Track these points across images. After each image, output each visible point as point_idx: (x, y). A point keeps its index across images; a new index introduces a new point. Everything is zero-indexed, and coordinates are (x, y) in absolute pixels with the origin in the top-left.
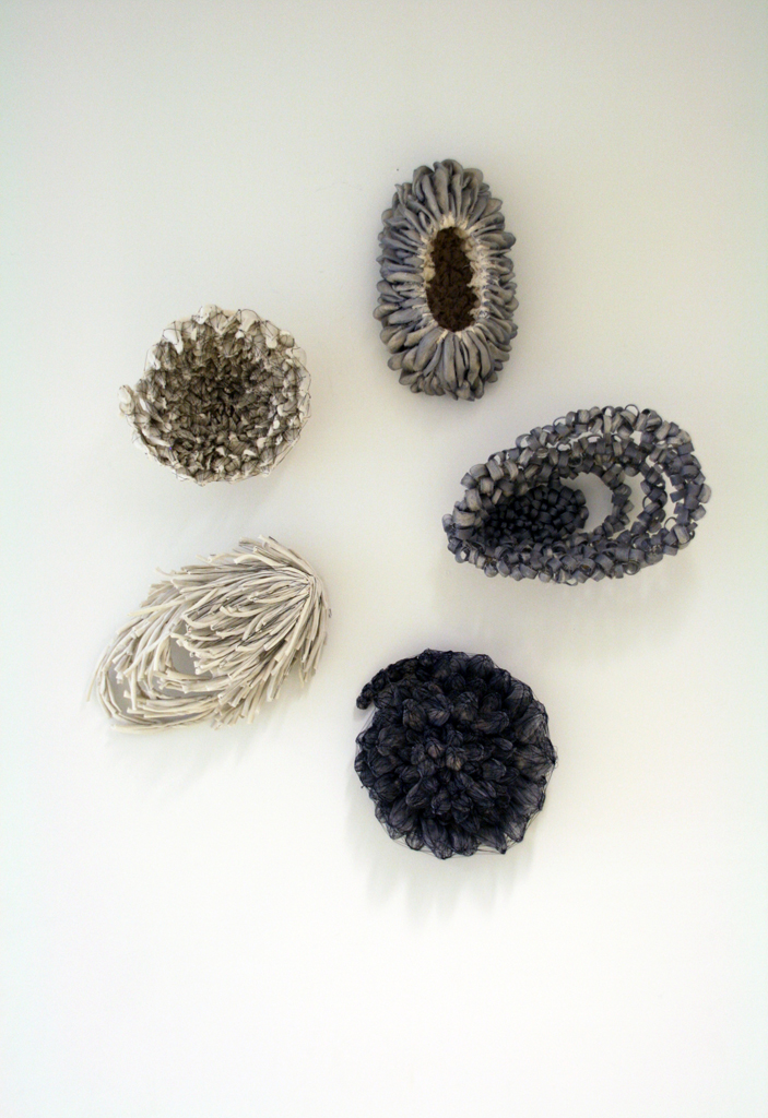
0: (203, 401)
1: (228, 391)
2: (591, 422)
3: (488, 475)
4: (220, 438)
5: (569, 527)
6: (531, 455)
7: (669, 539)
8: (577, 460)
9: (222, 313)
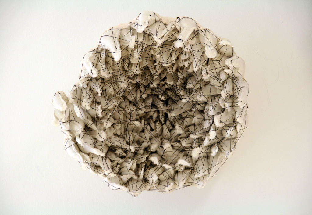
0: (138, 108)
1: (163, 98)
4: (154, 147)
9: (160, 20)
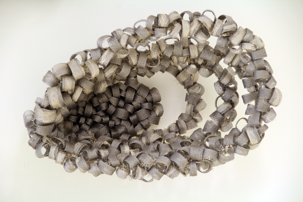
2: (171, 26)
3: (70, 74)
5: (144, 123)
6: (111, 55)
7: (241, 140)
8: (155, 61)
